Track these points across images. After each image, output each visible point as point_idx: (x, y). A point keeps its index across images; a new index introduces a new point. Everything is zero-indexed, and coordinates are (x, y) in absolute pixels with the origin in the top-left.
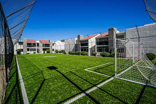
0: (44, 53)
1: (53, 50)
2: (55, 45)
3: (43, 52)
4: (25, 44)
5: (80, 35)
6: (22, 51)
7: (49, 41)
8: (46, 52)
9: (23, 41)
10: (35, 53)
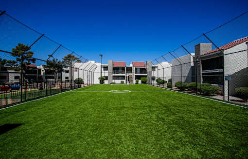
0: (137, 83)
1: (153, 78)
2: (156, 69)
3: (134, 82)
4: (110, 69)
5: (199, 45)
6: (105, 79)
7: (147, 62)
8: (140, 82)
9: (107, 65)
10: (122, 83)
